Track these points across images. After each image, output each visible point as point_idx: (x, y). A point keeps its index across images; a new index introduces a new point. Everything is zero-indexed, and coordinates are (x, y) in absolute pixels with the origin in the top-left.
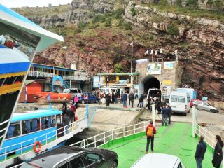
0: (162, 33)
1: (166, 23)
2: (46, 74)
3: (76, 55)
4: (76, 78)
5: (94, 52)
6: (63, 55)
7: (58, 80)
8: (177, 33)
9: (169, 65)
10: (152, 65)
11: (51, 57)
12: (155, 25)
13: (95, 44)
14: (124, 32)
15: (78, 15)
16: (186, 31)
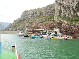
0: (58, 23)
1: (59, 21)
2: (39, 31)
3: (44, 27)
4: (44, 31)
5: (47, 26)
6: (42, 27)
7: (41, 32)
8: (60, 23)
9: (58, 29)
10: (56, 29)
11: (40, 27)
12: (57, 22)
13: (48, 25)
14: (53, 22)
15: (47, 12)
16: (62, 23)
